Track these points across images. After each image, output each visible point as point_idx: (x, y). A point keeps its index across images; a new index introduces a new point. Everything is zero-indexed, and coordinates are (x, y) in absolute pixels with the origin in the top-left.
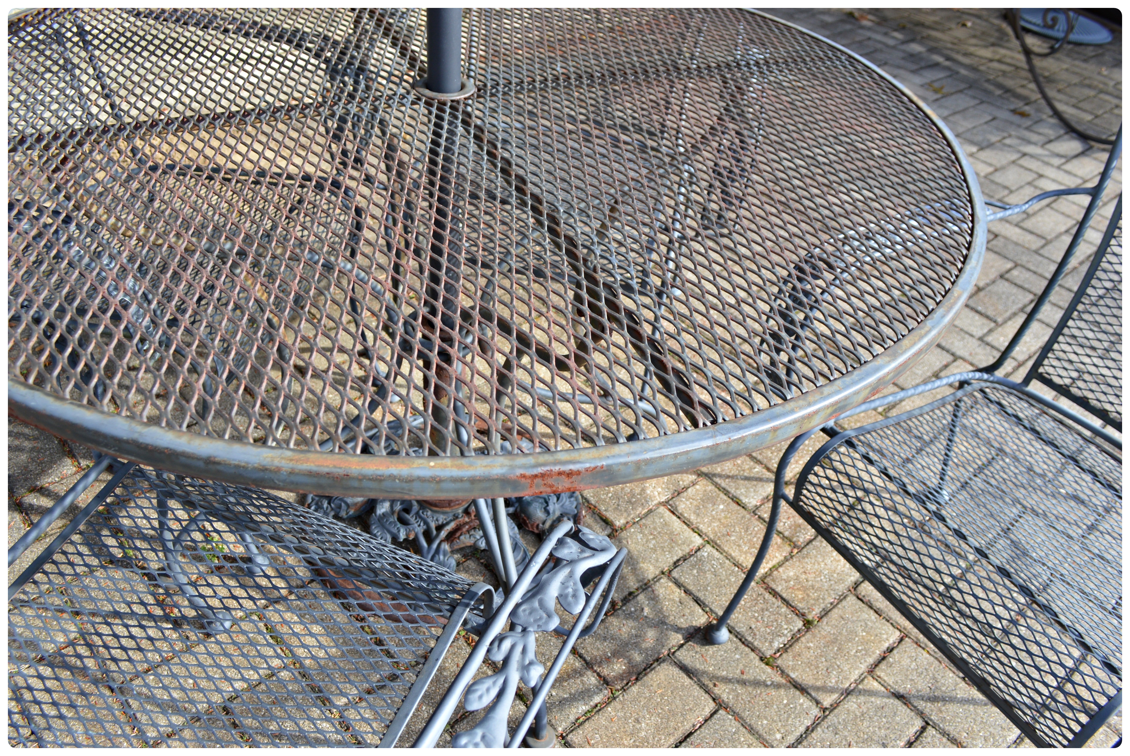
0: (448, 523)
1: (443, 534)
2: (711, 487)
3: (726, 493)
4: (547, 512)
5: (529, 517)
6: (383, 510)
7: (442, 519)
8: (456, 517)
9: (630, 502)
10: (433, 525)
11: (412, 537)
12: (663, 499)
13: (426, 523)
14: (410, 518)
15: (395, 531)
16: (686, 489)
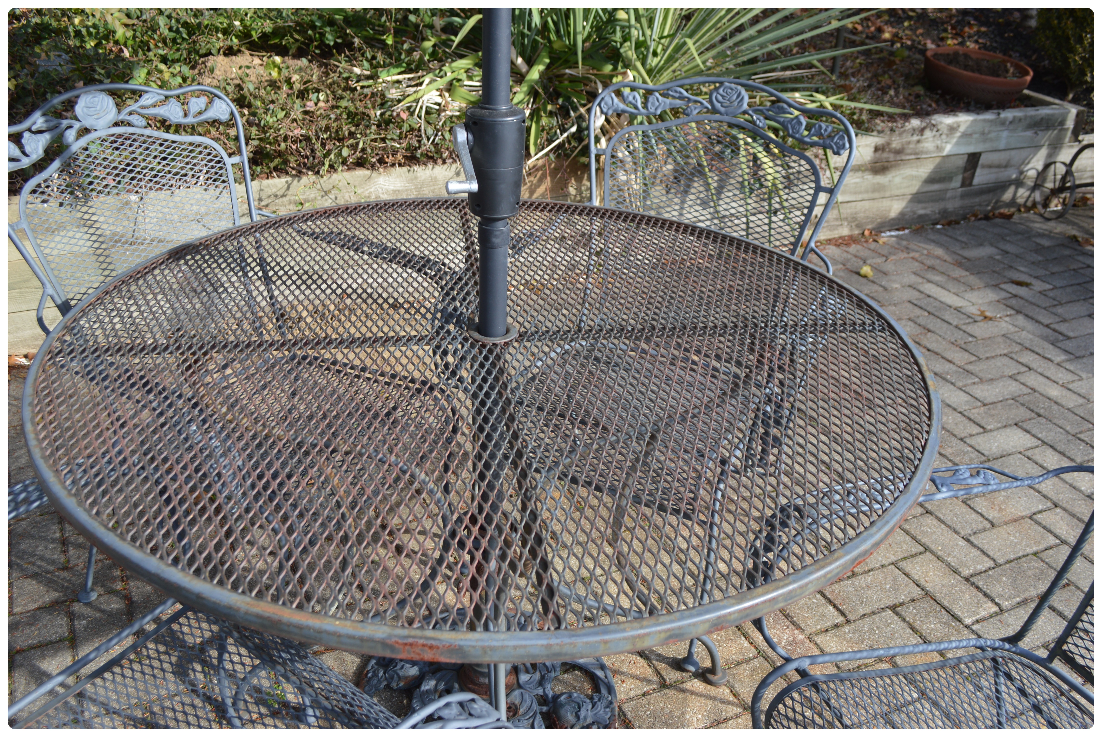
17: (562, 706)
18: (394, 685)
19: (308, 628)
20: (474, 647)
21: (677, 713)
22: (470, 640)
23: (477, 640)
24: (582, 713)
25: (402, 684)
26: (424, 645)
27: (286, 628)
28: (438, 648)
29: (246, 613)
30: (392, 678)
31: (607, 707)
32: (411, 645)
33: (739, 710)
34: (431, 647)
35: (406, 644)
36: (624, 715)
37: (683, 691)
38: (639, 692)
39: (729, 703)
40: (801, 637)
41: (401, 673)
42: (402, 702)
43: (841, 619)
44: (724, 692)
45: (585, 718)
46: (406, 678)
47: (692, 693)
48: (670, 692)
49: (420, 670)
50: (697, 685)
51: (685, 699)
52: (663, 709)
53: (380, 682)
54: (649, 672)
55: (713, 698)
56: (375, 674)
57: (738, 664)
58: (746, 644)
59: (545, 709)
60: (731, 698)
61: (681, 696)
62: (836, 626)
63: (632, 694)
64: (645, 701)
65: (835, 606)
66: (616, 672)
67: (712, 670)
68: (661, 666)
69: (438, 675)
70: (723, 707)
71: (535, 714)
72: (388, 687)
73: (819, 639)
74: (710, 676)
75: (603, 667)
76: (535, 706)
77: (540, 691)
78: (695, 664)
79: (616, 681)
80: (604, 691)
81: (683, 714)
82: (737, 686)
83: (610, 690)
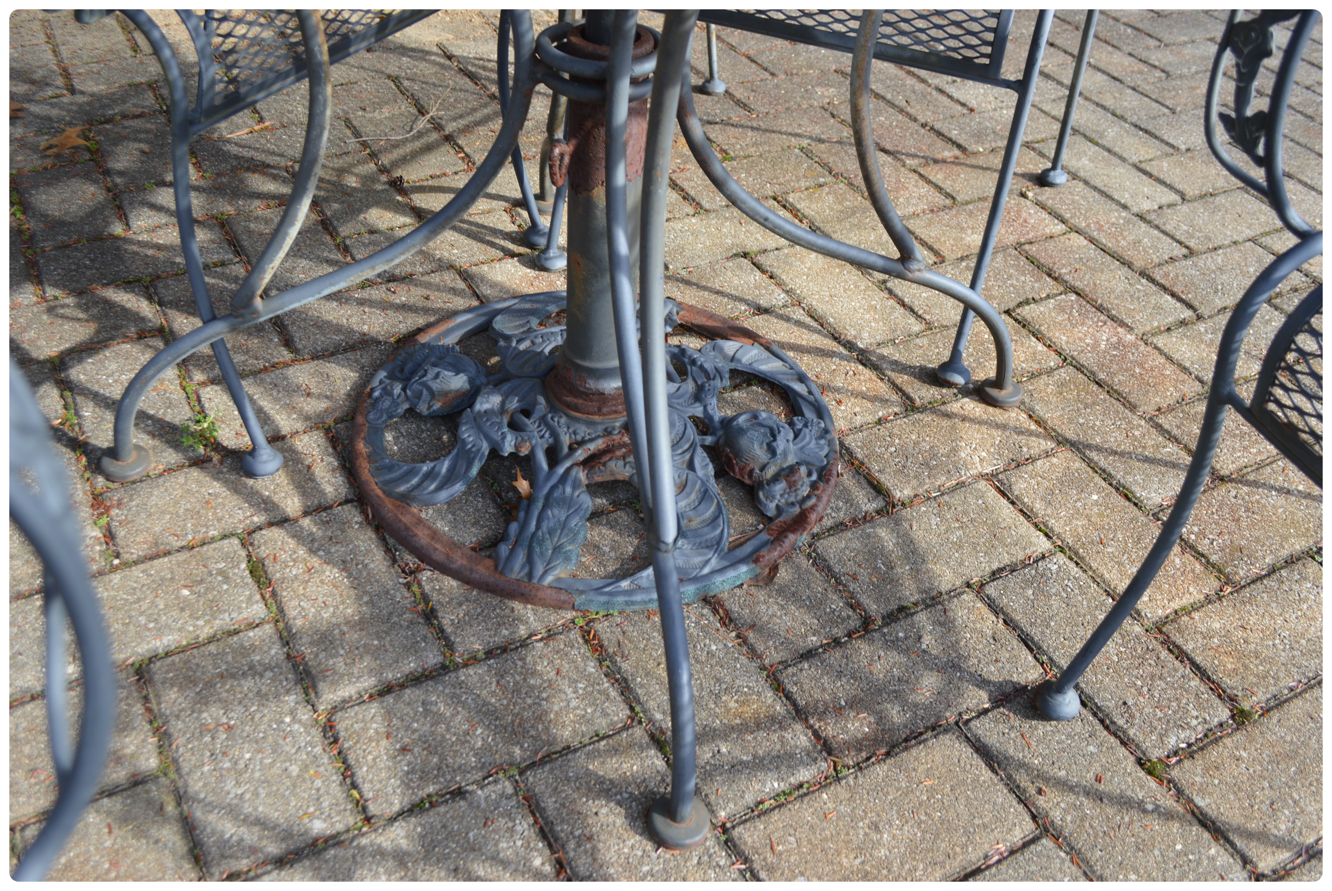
0: (591, 440)
1: (580, 455)
2: (1078, 464)
3: (1107, 477)
4: (772, 451)
5: (738, 453)
6: (486, 406)
7: (583, 431)
8: (608, 432)
9: (926, 464)
10: (566, 440)
11: (524, 452)
12: (988, 470)
13: (554, 435)
14: (531, 424)
15: (497, 437)
16: (1031, 460)
17: (741, 431)
18: (423, 408)
21: (943, 450)
24: (780, 445)
25: (437, 406)
30: (419, 396)
31: (821, 437)
33: (1050, 445)
36: (850, 453)
37: (948, 416)
38: (870, 418)
39: (1031, 433)
40: (1130, 338)
41: (435, 386)
42: (438, 437)
43: (1187, 314)
44: (1017, 417)
45: (785, 453)
46: (446, 394)
47: (964, 419)
48: (927, 418)
49: (471, 381)
50: (971, 407)
51: (953, 428)
52: (916, 443)
53: (395, 403)
54: (883, 388)
55: (1003, 427)
56: (387, 392)
57: (1033, 376)
58: (1040, 347)
59: (709, 440)
60: (1033, 427)
61: (945, 423)
62: (1183, 323)
63: (858, 420)
64: (883, 431)
65: (1173, 295)
66: (824, 388)
67: (998, 382)
68: (902, 379)
69: (506, 387)
70: (1022, 439)
71: (693, 446)
72: (411, 413)
73: (1160, 341)
74: (993, 392)
75: (802, 378)
76: (692, 434)
77: (698, 411)
78: (964, 372)
79: (828, 400)
80: (809, 414)
81: (954, 450)
82: (1040, 409)
83: (821, 412)
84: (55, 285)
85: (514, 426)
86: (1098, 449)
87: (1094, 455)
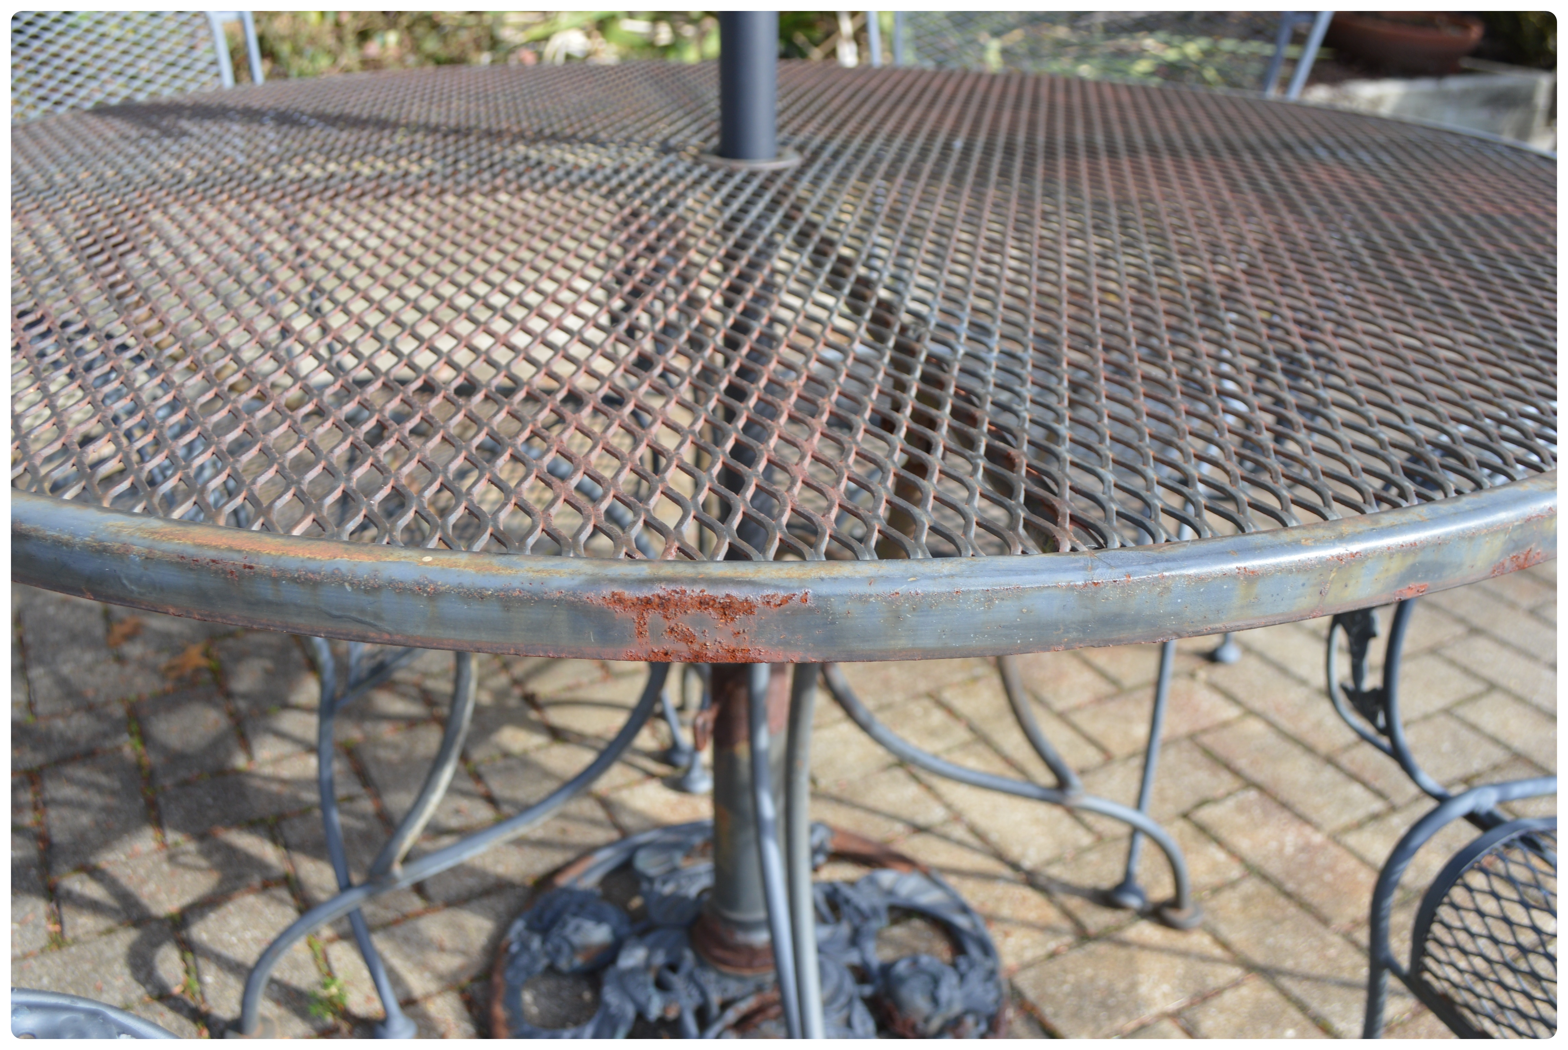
0: (743, 998)
1: (731, 1016)
2: (1269, 995)
3: (1302, 1007)
4: (935, 1000)
5: (898, 1005)
6: (631, 962)
7: (733, 988)
8: (759, 989)
9: (1103, 1005)
10: (715, 999)
11: (672, 1014)
12: (1172, 1006)
13: (703, 993)
14: (677, 981)
15: (642, 998)
16: (1218, 992)
17: (901, 980)
18: (563, 964)
19: (338, 579)
20: (862, 599)
21: (1121, 985)
22: (850, 580)
23: (871, 580)
24: (943, 993)
25: (579, 961)
26: (704, 603)
27: (267, 591)
28: (748, 608)
29: (148, 559)
30: (558, 950)
31: (988, 980)
32: (663, 603)
33: (1238, 972)
34: (727, 609)
35: (648, 602)
37: (1124, 944)
38: (1041, 952)
39: (1216, 960)
40: (1318, 838)
41: (577, 939)
42: (580, 996)
44: (1200, 941)
45: (950, 1003)
46: (587, 948)
47: (1143, 947)
48: (1101, 948)
49: (615, 932)
50: (1148, 931)
51: (1131, 958)
52: (1092, 980)
53: (534, 960)
54: (1052, 915)
55: (1184, 954)
56: (525, 946)
57: (1216, 890)
58: (1221, 856)
59: (868, 990)
60: (1218, 952)
61: (1122, 953)
62: (1375, 817)
63: (1028, 955)
64: (1054, 966)
65: (1365, 784)
66: (991, 919)
67: (1176, 903)
68: (1074, 903)
69: (651, 938)
70: (1206, 968)
71: (850, 1000)
72: (552, 970)
73: (1352, 840)
74: (1171, 914)
75: (965, 909)
76: (849, 985)
77: (854, 957)
78: (1138, 893)
79: (994, 934)
80: (974, 952)
81: (1133, 986)
82: (1225, 931)
83: (986, 948)
84: (177, 828)
85: (662, 985)
86: (1291, 974)
87: (1287, 983)
